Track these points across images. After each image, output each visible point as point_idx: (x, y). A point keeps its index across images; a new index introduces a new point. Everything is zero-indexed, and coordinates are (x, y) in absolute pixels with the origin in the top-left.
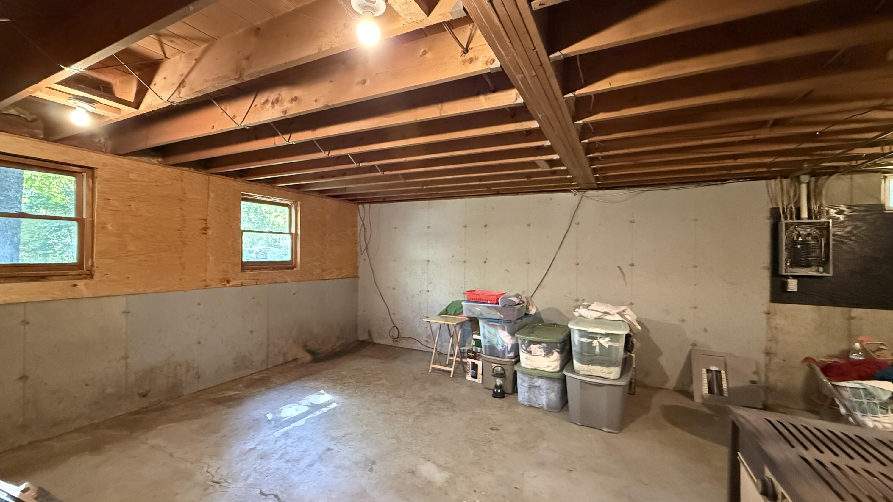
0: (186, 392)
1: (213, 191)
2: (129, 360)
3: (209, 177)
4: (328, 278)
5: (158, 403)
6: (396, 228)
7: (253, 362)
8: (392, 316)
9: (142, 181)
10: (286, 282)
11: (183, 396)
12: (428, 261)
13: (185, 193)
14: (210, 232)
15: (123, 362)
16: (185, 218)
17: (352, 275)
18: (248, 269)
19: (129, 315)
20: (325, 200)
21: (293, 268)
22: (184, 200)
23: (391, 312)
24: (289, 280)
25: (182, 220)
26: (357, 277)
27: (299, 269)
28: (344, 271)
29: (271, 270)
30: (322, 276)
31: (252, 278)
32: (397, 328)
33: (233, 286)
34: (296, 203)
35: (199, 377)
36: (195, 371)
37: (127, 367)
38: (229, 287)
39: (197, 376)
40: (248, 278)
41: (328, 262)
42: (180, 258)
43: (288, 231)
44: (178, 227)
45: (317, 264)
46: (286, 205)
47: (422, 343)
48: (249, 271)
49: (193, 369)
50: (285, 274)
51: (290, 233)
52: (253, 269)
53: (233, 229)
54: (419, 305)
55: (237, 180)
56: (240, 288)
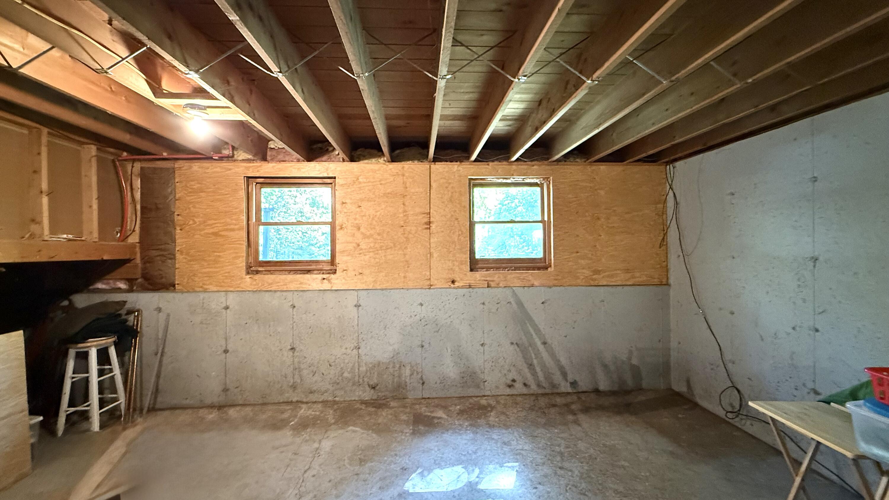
0: (411, 395)
1: (435, 181)
2: (360, 351)
3: (430, 166)
4: (605, 283)
5: (384, 399)
6: (733, 194)
7: (486, 381)
8: (730, 366)
9: (369, 182)
10: (532, 286)
11: (408, 398)
12: (815, 260)
13: (407, 188)
14: (433, 226)
15: (355, 352)
16: (407, 213)
17: (656, 281)
18: (483, 268)
19: (360, 308)
20: (594, 168)
21: (546, 268)
22: (406, 195)
23: (728, 357)
24: (536, 283)
25: (404, 216)
26: (668, 284)
27: (553, 269)
28: (638, 274)
29: (512, 270)
30: (595, 280)
31: (483, 278)
32: (739, 391)
33: (458, 287)
34: (547, 179)
35: (423, 383)
36: (419, 376)
37: (359, 357)
38: (454, 288)
39: (421, 382)
40: (479, 278)
41: (603, 260)
42: (405, 255)
43: (540, 219)
44: (402, 223)
45: (583, 262)
46: (535, 185)
47: (801, 445)
48: (484, 270)
49: (418, 373)
50: (532, 276)
51: (542, 221)
52: (488, 269)
53: (459, 221)
54: (792, 359)
55: (463, 163)
56: (465, 291)
